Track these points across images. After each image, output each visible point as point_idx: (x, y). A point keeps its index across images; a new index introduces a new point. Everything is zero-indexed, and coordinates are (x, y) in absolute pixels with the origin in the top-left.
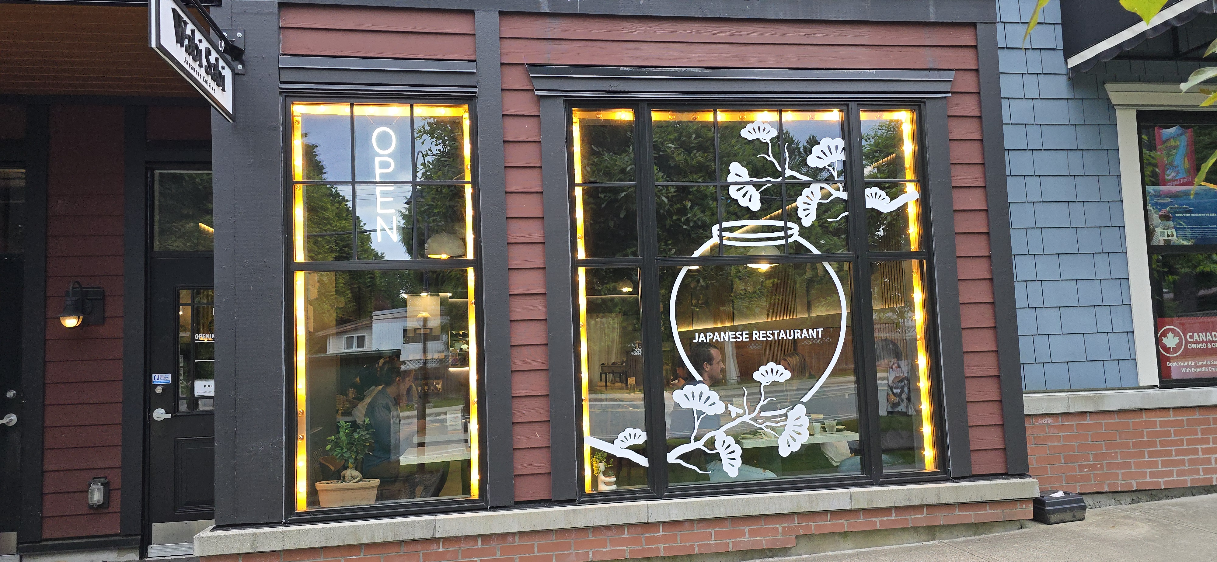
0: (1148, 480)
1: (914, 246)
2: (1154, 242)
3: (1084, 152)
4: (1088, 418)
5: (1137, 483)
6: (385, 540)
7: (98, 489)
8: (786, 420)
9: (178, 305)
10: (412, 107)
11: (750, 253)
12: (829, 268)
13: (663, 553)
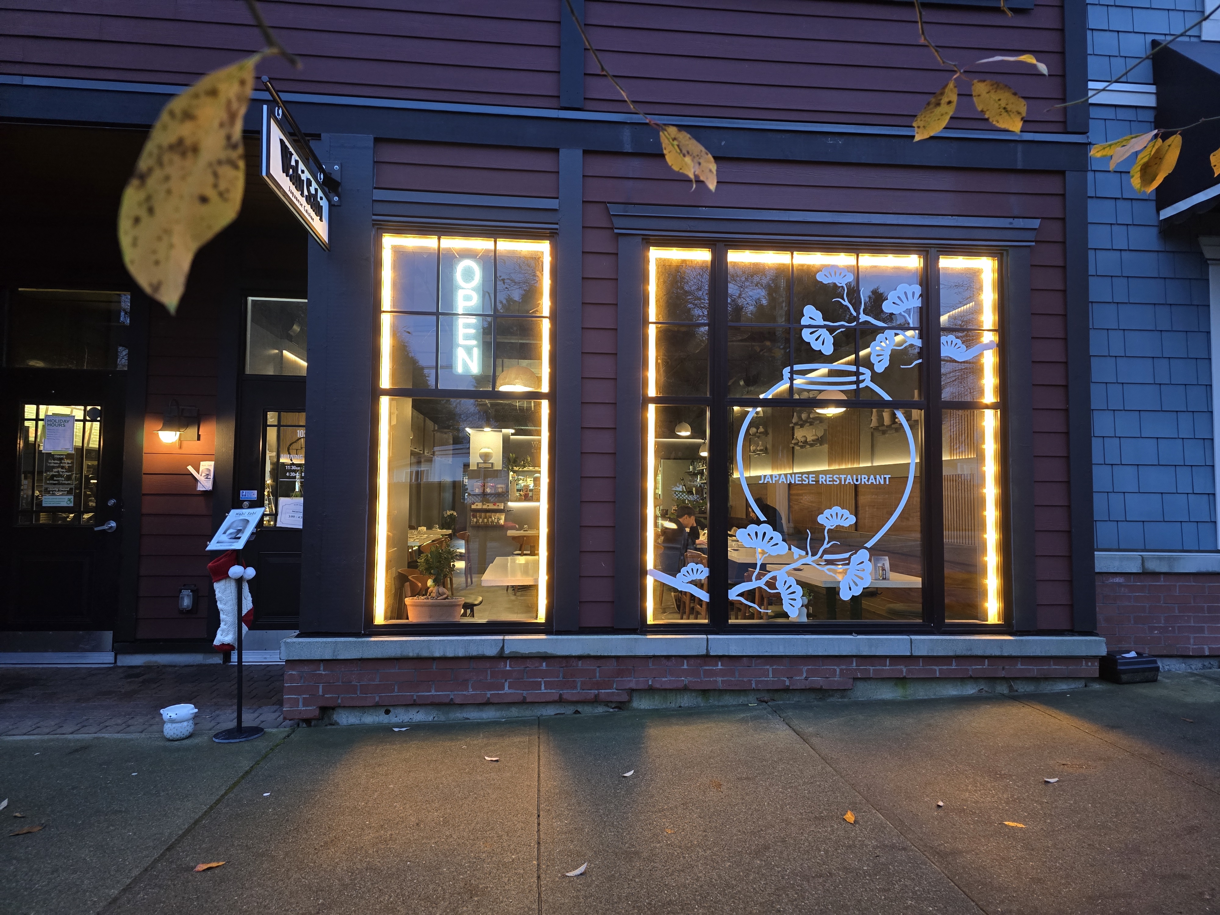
1: (988, 397)
3: (1172, 307)
4: (1162, 579)
5: (1209, 648)
6: (457, 655)
7: (188, 595)
8: (848, 564)
9: (265, 426)
10: (495, 242)
11: (820, 397)
12: (900, 416)
13: (720, 686)
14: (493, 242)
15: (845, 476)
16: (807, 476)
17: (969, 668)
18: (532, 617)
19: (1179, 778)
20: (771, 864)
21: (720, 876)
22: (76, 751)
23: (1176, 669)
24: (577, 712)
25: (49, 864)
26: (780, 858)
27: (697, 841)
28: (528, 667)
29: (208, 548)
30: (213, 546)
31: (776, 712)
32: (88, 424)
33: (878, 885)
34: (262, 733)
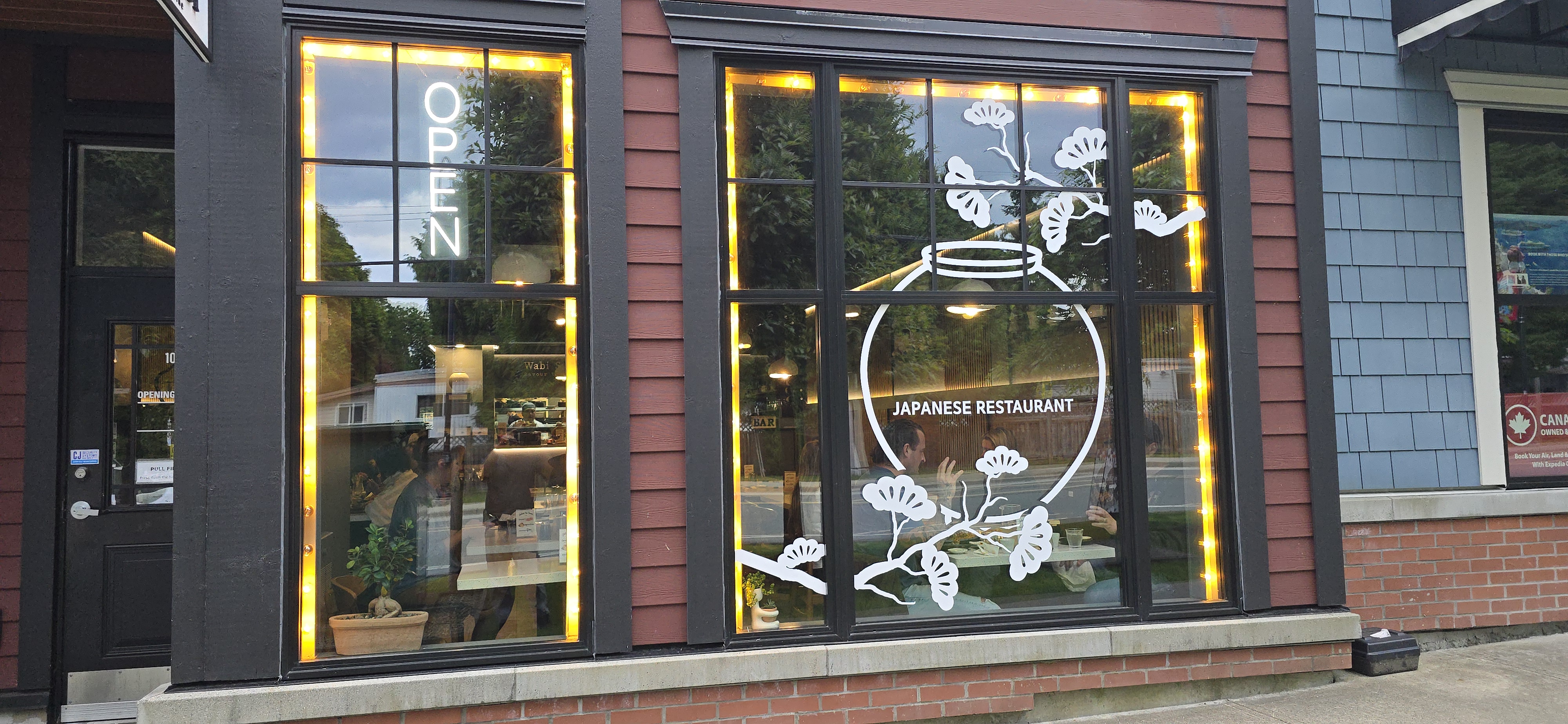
0: (1491, 613)
1: (1196, 286)
2: (1502, 291)
3: (1416, 164)
4: (1416, 529)
5: (1476, 618)
6: (439, 705)
8: (1020, 528)
9: (112, 347)
10: (486, 55)
12: (1083, 314)
14: (481, 56)
15: (1012, 402)
16: (959, 403)
17: (1186, 667)
18: (556, 636)
28: (554, 716)
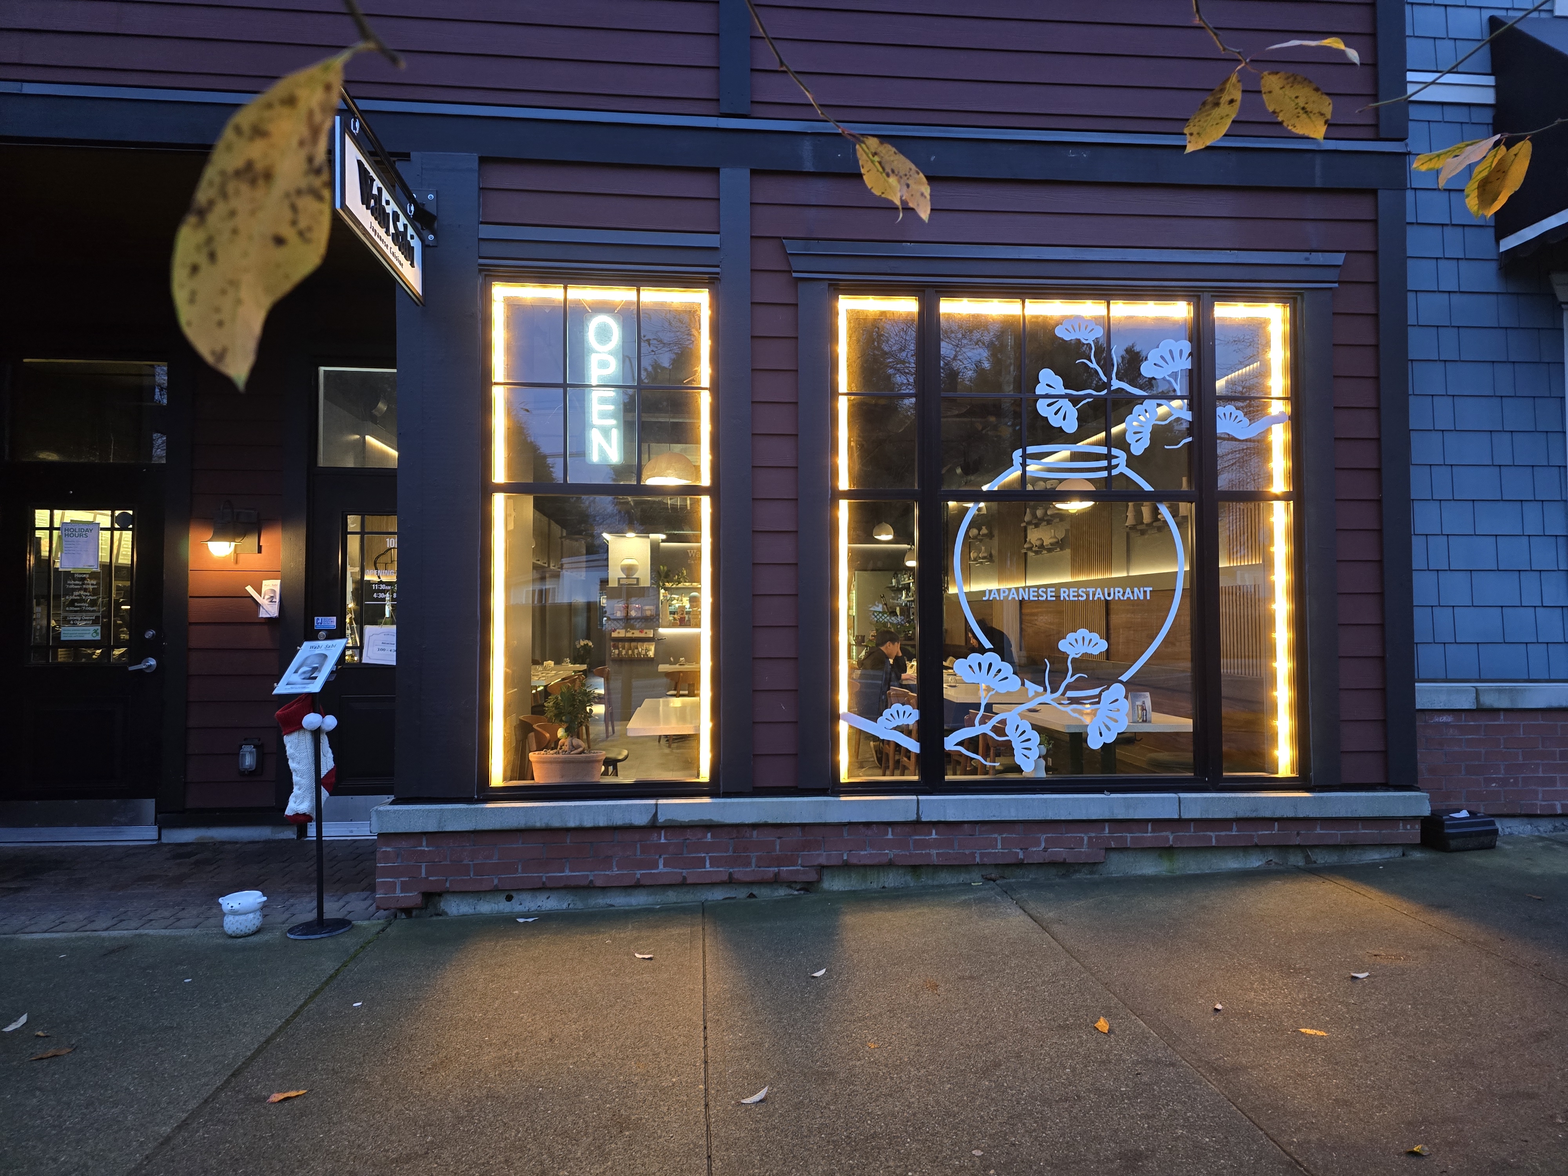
1: (1278, 485)
3: (1517, 365)
4: (1502, 717)
5: (1562, 805)
6: (597, 825)
7: (250, 752)
8: (1098, 703)
9: (345, 533)
10: (638, 291)
11: (1061, 488)
12: (1164, 511)
13: (935, 861)
14: (635, 292)
15: (1094, 589)
16: (1045, 590)
17: (1254, 833)
18: (691, 776)
19: (1524, 970)
20: (1003, 1085)
21: (937, 1102)
22: (113, 952)
23: (1519, 833)
24: (752, 896)
25: (81, 1095)
26: (1014, 1077)
27: (909, 1058)
28: (688, 839)
29: (275, 692)
30: (281, 688)
31: (1006, 892)
32: (117, 534)
33: (1140, 1110)
34: (351, 926)
